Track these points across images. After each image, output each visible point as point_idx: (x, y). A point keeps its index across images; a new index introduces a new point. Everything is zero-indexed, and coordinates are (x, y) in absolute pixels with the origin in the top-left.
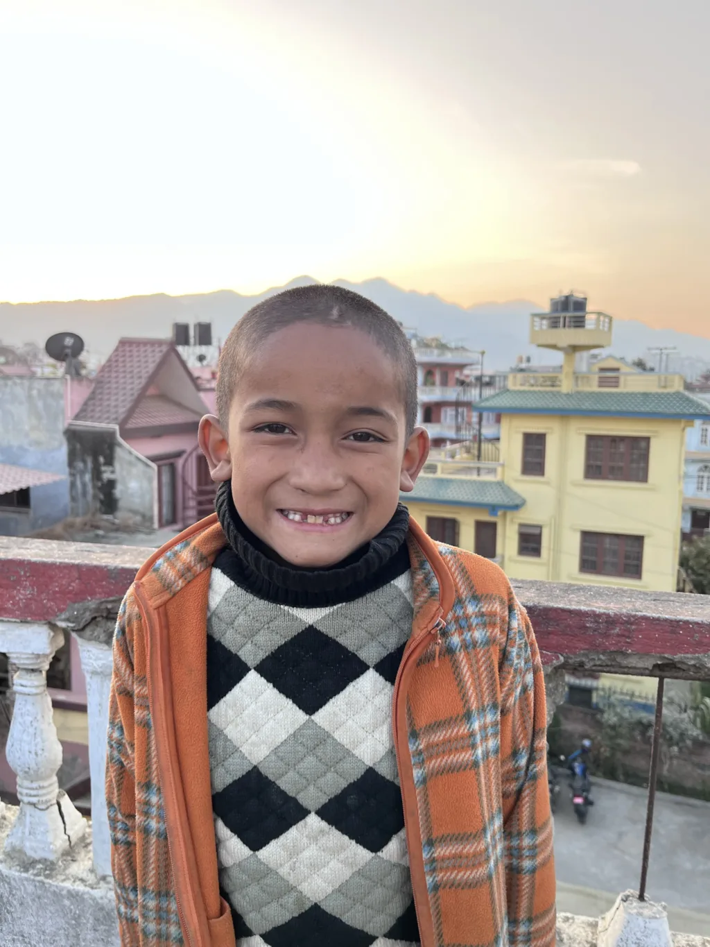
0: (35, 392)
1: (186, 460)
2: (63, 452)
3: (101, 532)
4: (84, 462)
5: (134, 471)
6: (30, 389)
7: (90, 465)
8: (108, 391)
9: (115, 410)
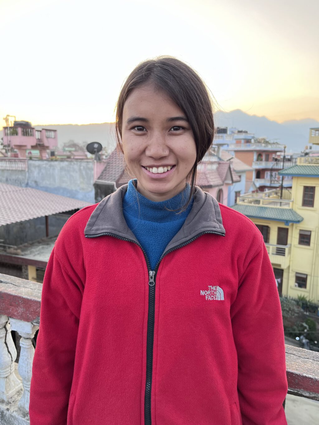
2: (93, 193)
8: (112, 167)
9: (114, 175)
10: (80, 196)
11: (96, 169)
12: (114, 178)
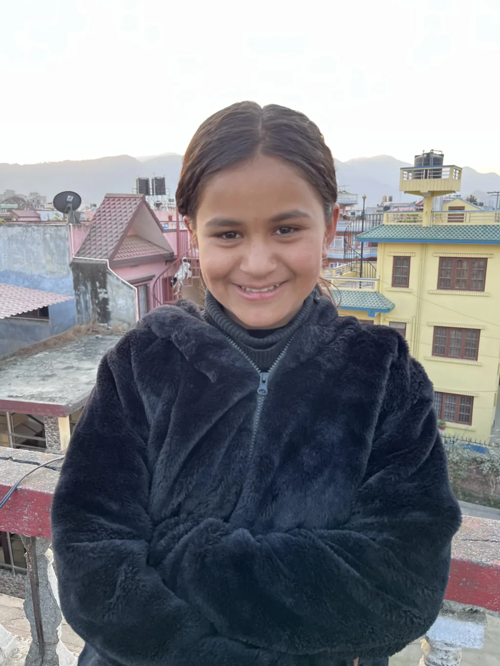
0: (48, 236)
1: (156, 282)
2: (70, 280)
3: (100, 336)
4: (86, 287)
5: (121, 291)
7: (89, 288)
8: (100, 234)
9: (105, 248)
10: (47, 285)
11: (74, 238)
12: (105, 252)
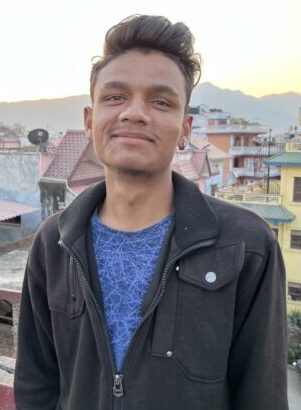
0: (23, 162)
2: (38, 195)
4: (49, 199)
6: (20, 160)
7: (52, 201)
9: (65, 171)
10: (21, 198)
11: (41, 163)
12: (64, 175)
